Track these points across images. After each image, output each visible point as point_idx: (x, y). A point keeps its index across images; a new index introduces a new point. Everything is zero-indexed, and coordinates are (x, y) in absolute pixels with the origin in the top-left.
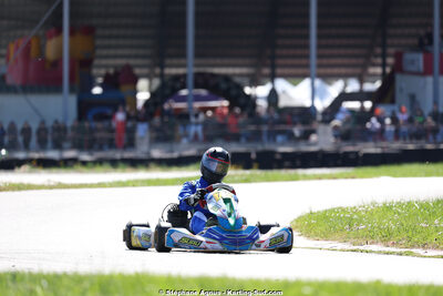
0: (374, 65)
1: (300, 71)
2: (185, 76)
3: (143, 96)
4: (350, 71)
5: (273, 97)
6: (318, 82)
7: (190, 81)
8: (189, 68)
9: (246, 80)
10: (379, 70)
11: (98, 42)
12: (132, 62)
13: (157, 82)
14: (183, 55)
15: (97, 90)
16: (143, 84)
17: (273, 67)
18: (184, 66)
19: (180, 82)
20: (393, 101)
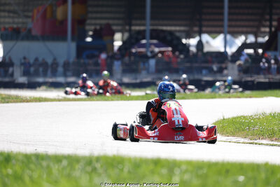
0: (265, 26)
1: (218, 29)
2: (144, 31)
3: (118, 44)
4: (249, 29)
5: (200, 45)
6: (229, 37)
7: (148, 34)
8: (147, 26)
9: (183, 34)
10: (267, 30)
11: (90, 9)
12: (111, 22)
13: (126, 35)
14: (144, 18)
15: (89, 39)
16: (118, 36)
17: (201, 26)
18: (144, 25)
19: (141, 35)
20: (276, 49)
